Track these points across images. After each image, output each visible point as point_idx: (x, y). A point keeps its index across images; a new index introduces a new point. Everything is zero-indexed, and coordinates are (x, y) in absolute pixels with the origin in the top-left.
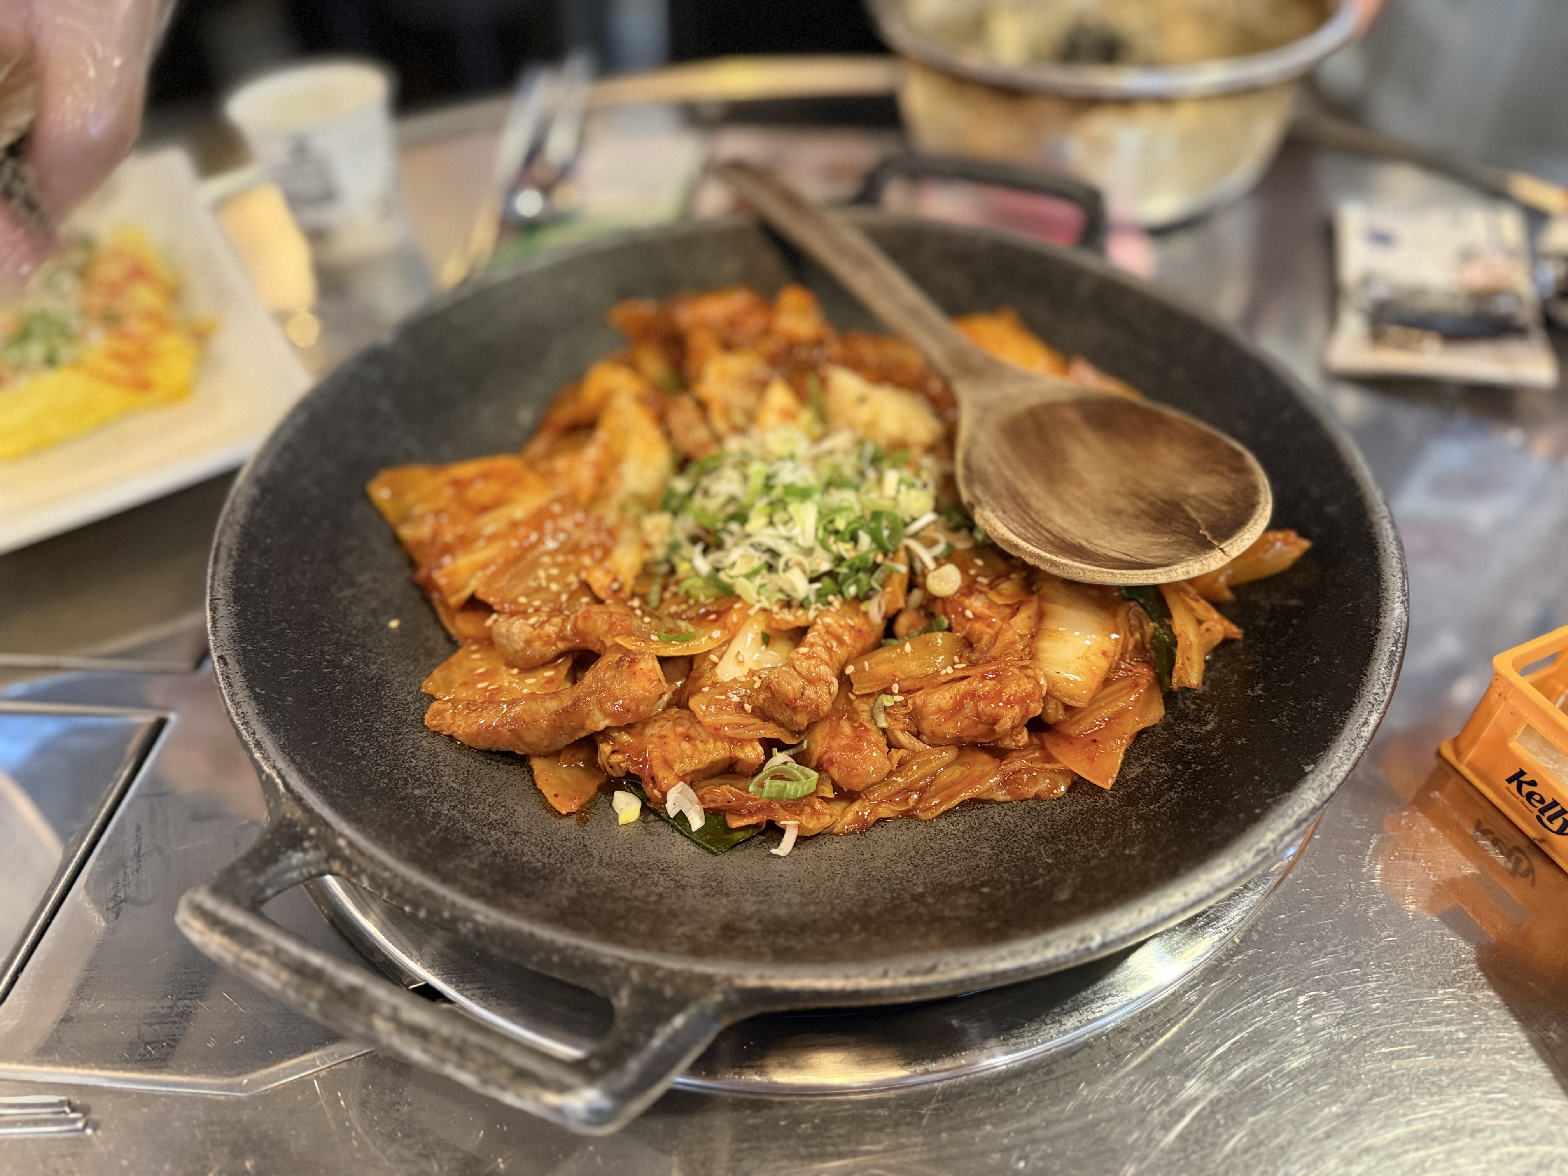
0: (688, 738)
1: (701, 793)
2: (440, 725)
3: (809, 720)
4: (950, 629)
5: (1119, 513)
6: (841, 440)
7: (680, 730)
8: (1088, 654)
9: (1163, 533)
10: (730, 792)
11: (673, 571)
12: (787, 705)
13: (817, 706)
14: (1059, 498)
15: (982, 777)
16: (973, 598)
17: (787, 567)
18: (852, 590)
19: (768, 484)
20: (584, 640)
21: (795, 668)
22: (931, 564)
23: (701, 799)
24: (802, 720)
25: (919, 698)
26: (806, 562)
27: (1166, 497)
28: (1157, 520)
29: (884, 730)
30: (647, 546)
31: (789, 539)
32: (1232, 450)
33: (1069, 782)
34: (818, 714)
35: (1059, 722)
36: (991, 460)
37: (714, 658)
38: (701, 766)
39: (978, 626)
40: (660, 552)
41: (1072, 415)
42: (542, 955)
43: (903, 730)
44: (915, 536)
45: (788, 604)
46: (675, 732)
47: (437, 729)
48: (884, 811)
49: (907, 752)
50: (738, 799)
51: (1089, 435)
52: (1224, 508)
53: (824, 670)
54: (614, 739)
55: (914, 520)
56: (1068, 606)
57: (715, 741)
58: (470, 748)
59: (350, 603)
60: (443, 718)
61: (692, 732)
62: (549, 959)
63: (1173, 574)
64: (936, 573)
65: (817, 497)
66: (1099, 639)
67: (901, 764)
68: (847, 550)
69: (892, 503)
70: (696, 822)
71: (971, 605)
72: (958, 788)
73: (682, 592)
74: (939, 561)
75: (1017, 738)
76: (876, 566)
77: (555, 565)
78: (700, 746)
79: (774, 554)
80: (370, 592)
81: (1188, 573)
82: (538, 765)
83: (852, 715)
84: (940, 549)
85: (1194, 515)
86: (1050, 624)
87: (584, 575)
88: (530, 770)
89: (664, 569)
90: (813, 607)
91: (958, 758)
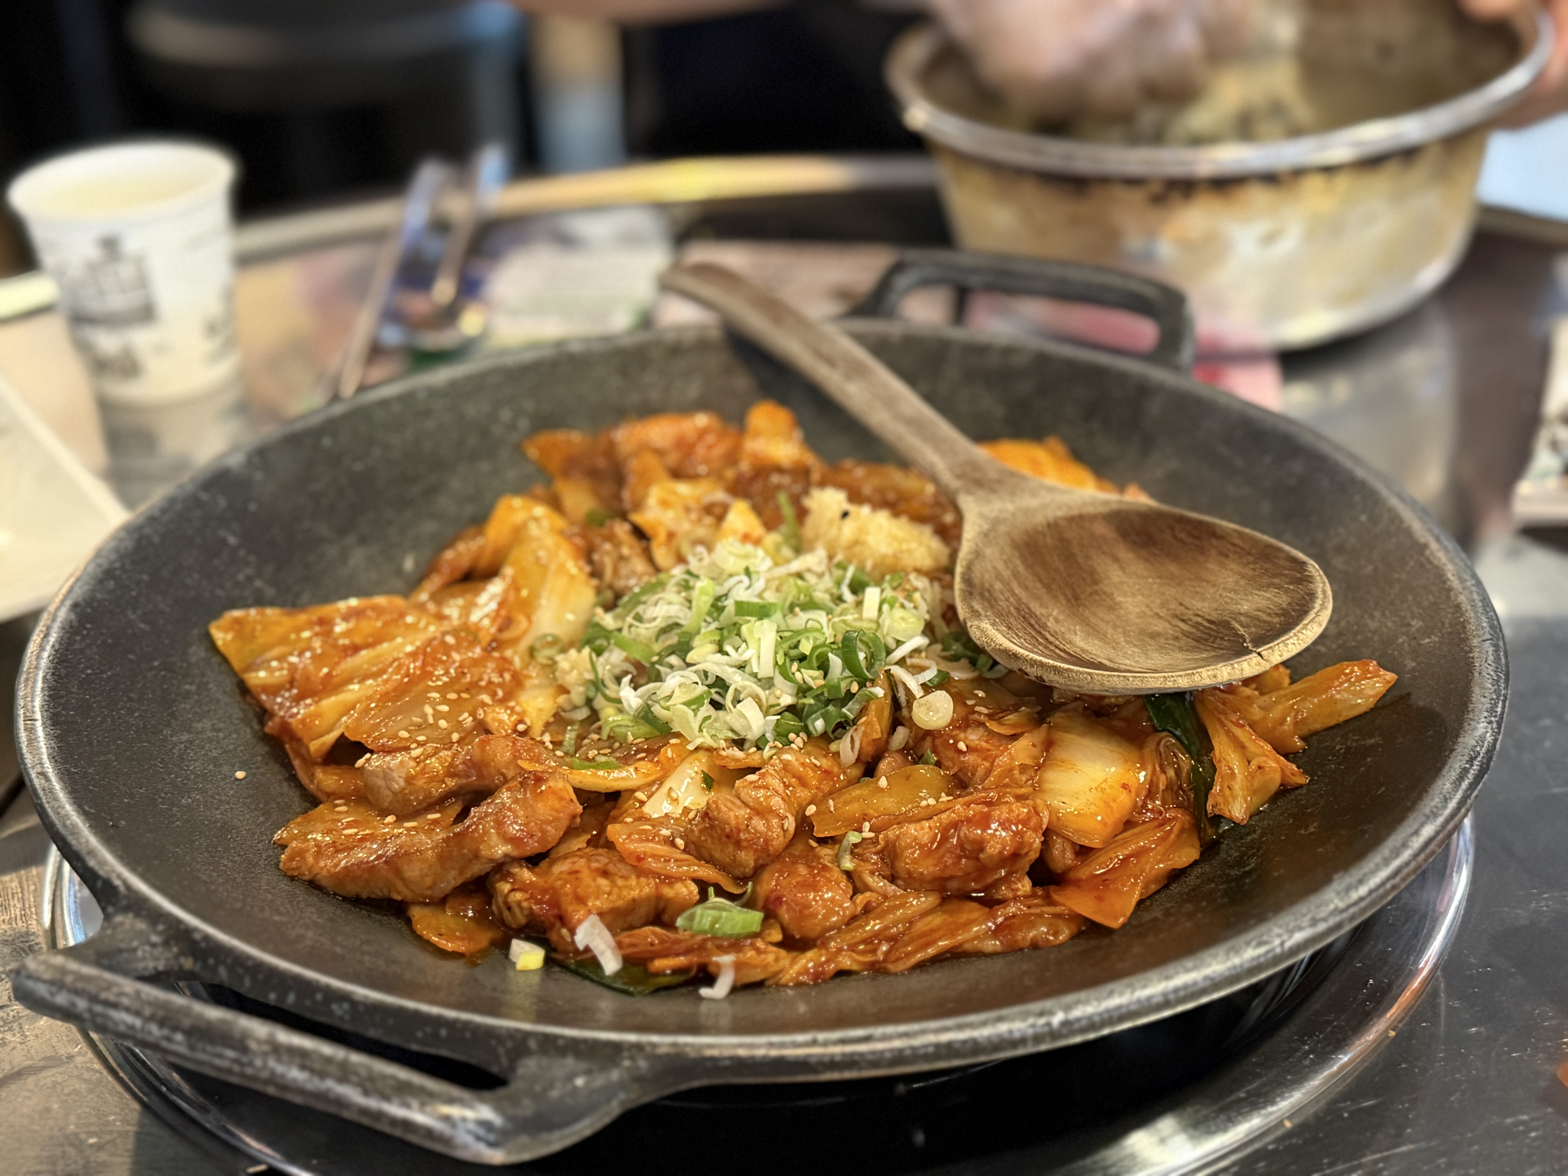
0: (605, 873)
1: (618, 938)
2: (298, 868)
3: (756, 861)
4: (938, 764)
5: (1154, 636)
6: (814, 560)
7: (595, 865)
8: (1103, 786)
9: (1201, 651)
10: (654, 933)
11: (594, 716)
12: (728, 837)
13: (767, 841)
14: (1085, 622)
15: (969, 923)
16: (970, 730)
17: (737, 701)
18: (819, 725)
19: (717, 606)
20: (480, 776)
21: (739, 798)
22: (917, 692)
23: (620, 945)
24: (747, 859)
25: (892, 833)
26: (763, 694)
27: (1214, 616)
28: (1198, 640)
29: (849, 874)
30: (563, 690)
31: (741, 667)
32: (1294, 560)
33: (1074, 929)
34: (768, 850)
35: (1070, 869)
36: (998, 576)
37: (640, 795)
38: (620, 903)
39: (970, 759)
40: (577, 695)
41: (1101, 529)
42: (428, 1030)
43: (872, 873)
44: (901, 662)
45: (740, 743)
46: (589, 868)
47: (295, 873)
48: (846, 962)
49: (875, 895)
50: (662, 942)
51: (1124, 553)
52: (1276, 620)
53: (776, 802)
54: (512, 875)
55: (899, 643)
56: (1083, 735)
57: (638, 877)
58: (335, 894)
59: (186, 748)
60: (304, 859)
61: (611, 868)
62: (436, 1035)
63: (1197, 678)
64: (923, 701)
65: (778, 616)
66: (1121, 770)
67: (867, 910)
68: (814, 679)
69: (874, 626)
70: (611, 964)
71: (966, 738)
72: (936, 935)
73: (605, 734)
74: (927, 688)
75: (1014, 886)
76: (850, 696)
77: (445, 701)
78: (620, 882)
79: (721, 684)
80: (210, 740)
81: (1215, 676)
82: (416, 913)
83: (810, 858)
84: (929, 675)
85: (1242, 631)
86: (1059, 753)
87: (481, 714)
88: (409, 921)
89: (583, 714)
90: (771, 744)
91: (940, 905)
